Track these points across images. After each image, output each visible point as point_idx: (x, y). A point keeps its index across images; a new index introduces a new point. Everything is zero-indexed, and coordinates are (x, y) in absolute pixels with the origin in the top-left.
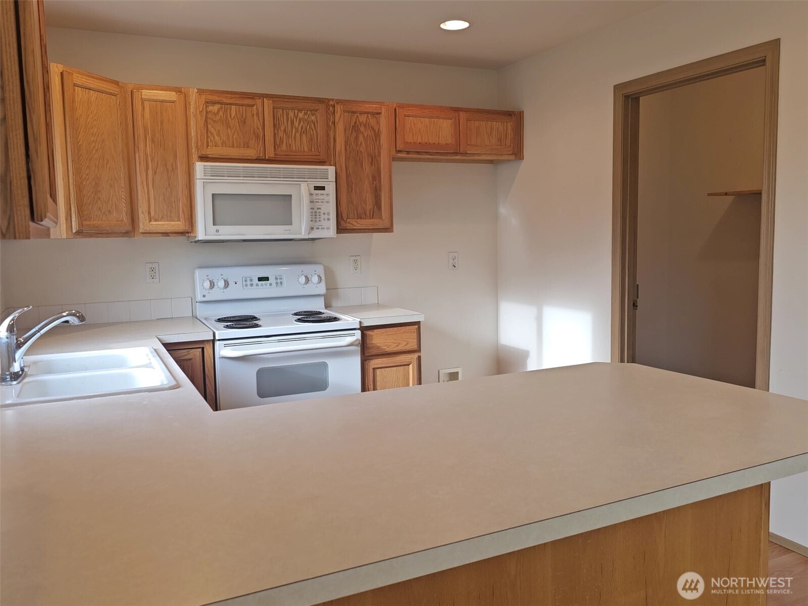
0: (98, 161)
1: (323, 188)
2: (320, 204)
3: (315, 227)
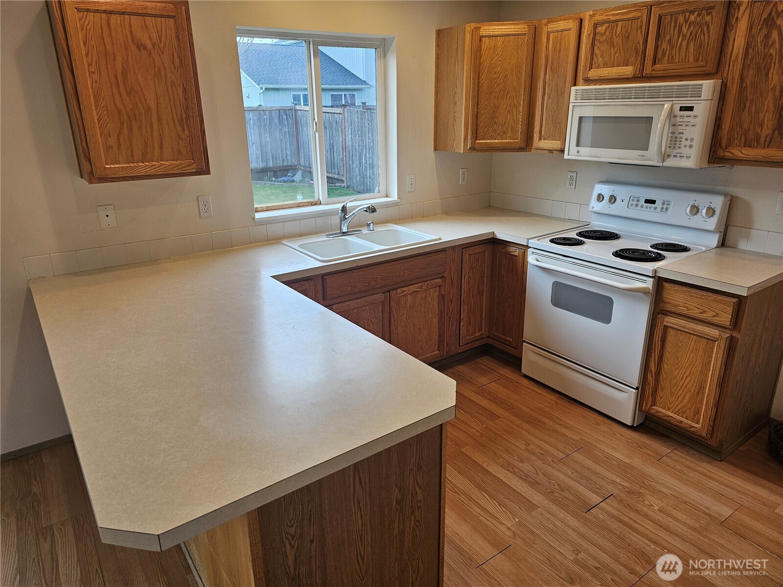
0: (498, 94)
1: (690, 109)
2: (684, 128)
3: (672, 155)
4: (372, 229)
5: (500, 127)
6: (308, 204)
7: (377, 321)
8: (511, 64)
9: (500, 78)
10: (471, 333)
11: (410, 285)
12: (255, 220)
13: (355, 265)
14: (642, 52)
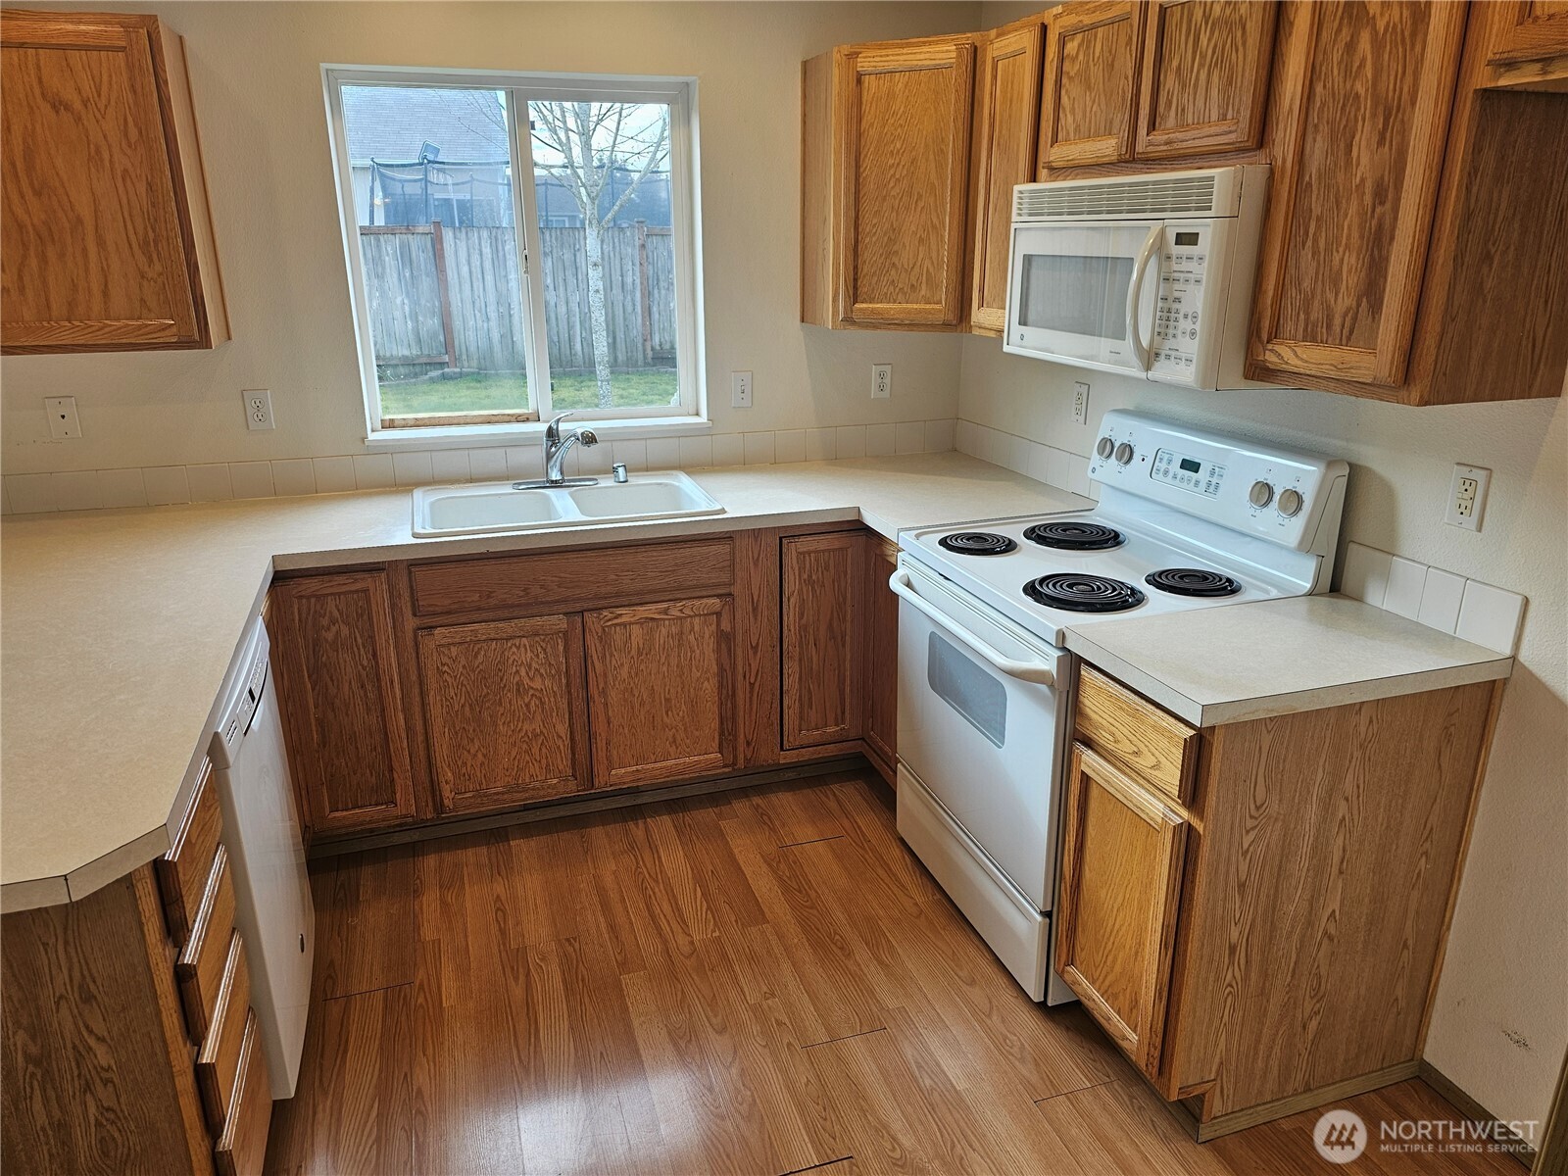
1: (1193, 240)
2: (1181, 286)
3: (1163, 354)
4: (622, 480)
5: (903, 275)
6: (508, 418)
7: (553, 672)
8: (924, 133)
9: (901, 167)
10: (813, 724)
11: (637, 604)
12: (366, 444)
13: (484, 550)
14: (1132, 100)
